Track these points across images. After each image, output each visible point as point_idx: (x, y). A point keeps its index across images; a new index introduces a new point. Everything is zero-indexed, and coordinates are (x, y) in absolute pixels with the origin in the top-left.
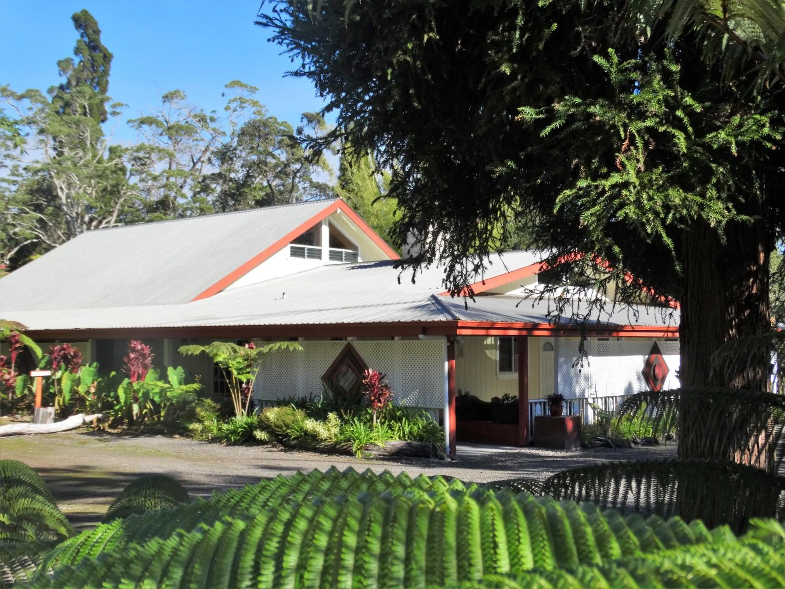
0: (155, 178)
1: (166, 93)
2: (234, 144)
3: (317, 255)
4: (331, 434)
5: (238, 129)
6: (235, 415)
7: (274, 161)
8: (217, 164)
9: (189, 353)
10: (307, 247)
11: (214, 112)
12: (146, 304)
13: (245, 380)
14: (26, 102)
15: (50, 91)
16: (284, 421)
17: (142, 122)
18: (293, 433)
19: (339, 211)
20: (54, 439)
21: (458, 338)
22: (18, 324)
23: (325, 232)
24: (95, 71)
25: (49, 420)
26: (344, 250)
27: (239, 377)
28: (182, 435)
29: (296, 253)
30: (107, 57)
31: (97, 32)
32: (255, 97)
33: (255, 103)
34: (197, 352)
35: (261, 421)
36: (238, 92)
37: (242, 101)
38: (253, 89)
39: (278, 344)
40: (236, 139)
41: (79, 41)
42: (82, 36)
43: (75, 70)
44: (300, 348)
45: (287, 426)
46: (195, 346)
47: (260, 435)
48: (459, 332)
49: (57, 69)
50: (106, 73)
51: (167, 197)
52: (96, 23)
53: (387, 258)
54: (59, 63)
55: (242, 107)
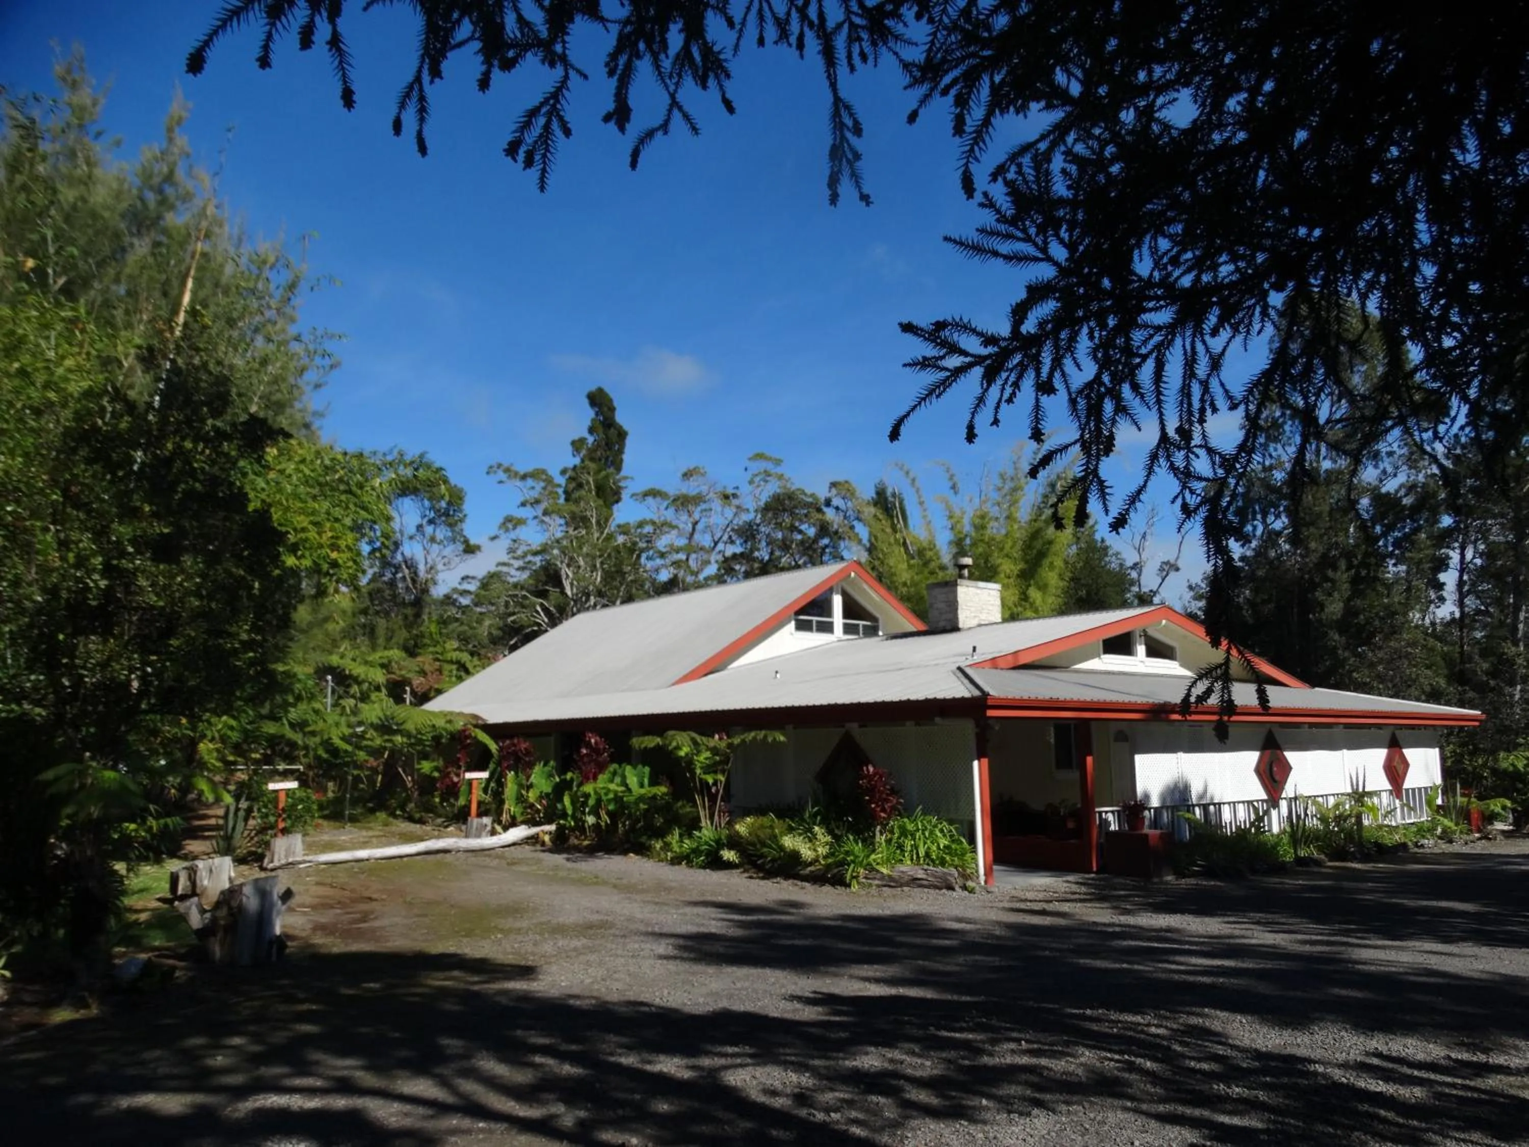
0: (662, 555)
1: (684, 470)
2: (758, 521)
3: (827, 628)
4: (818, 856)
5: (762, 504)
6: (700, 829)
7: (799, 537)
8: (738, 542)
9: (643, 746)
10: (815, 619)
11: (737, 488)
12: (623, 691)
13: (711, 781)
14: (530, 482)
15: (563, 472)
16: (758, 837)
17: (646, 494)
18: (771, 853)
19: (853, 574)
20: (488, 860)
21: (990, 722)
22: (476, 717)
23: (837, 602)
24: (610, 449)
25: (484, 834)
26: (861, 623)
27: (703, 776)
28: (637, 853)
29: (802, 626)
30: (622, 435)
31: (612, 409)
32: (779, 470)
33: (781, 477)
34: (652, 745)
35: (729, 837)
36: (762, 465)
37: (767, 474)
38: (778, 462)
39: (753, 734)
40: (759, 516)
41: (593, 420)
42: (597, 414)
43: (589, 449)
44: (782, 738)
45: (764, 844)
46: (650, 737)
47: (729, 855)
48: (990, 713)
49: (570, 448)
50: (621, 451)
51: (676, 576)
52: (611, 400)
53: (912, 629)
54: (573, 443)
55: (766, 481)
